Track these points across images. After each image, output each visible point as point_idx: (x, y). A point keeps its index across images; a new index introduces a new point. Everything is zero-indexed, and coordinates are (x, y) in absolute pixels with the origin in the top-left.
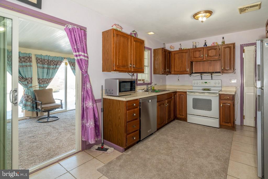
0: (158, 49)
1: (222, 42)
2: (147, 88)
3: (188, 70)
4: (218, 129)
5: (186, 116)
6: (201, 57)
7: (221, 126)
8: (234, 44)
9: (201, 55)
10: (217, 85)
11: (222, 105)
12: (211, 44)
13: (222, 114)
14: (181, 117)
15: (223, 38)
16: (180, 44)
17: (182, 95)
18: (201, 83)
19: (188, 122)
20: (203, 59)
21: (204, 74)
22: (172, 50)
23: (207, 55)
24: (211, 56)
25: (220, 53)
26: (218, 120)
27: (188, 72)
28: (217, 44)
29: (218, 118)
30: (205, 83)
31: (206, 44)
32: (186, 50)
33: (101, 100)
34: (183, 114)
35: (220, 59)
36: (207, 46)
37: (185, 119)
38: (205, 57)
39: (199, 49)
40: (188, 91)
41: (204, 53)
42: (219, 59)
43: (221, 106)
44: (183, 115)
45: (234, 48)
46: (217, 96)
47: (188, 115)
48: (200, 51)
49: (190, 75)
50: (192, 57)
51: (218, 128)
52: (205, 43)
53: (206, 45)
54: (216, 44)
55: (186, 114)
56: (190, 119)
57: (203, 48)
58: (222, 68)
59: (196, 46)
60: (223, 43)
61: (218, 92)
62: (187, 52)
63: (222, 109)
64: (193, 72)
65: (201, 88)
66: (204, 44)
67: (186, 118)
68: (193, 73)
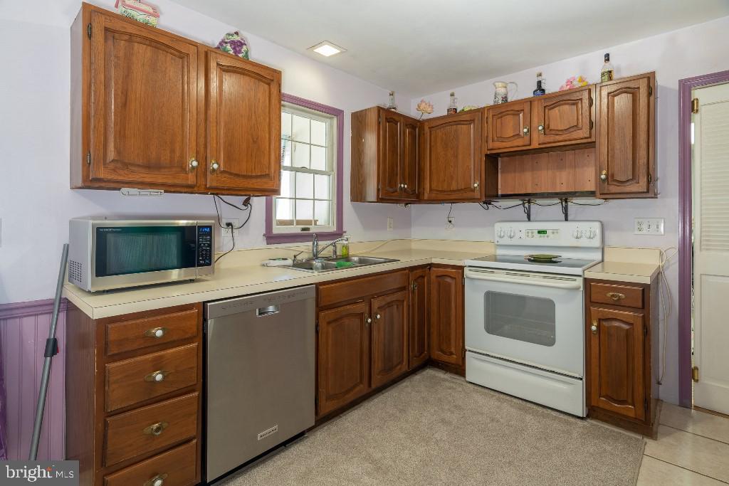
0: (366, 110)
1: (603, 74)
2: (313, 250)
3: (476, 185)
4: (579, 422)
5: (464, 359)
6: (521, 134)
7: (593, 412)
8: (650, 78)
9: (521, 129)
10: (584, 242)
11: (598, 327)
12: (560, 86)
13: (595, 361)
14: (445, 358)
15: (607, 58)
16: (452, 95)
17: (448, 280)
18: (523, 235)
19: (467, 380)
20: (530, 145)
21: (540, 201)
22: (426, 117)
23: (544, 128)
24: (558, 132)
25: (593, 119)
26: (579, 387)
27: (477, 195)
28: (580, 85)
29: (581, 379)
30: (539, 232)
31: (543, 86)
32: (470, 111)
33: (50, 304)
34: (453, 350)
35: (593, 139)
36: (546, 92)
37: (459, 369)
38: (535, 136)
39: (516, 108)
40: (467, 262)
41: (535, 120)
42: (589, 140)
43: (594, 328)
44: (451, 354)
45: (651, 91)
46: (577, 289)
47: (467, 352)
48: (517, 113)
49: (484, 203)
50: (490, 136)
51: (579, 417)
52: (539, 83)
53: (543, 91)
54: (577, 84)
55: (464, 350)
56: (476, 369)
57: (530, 102)
58: (601, 174)
59: (506, 97)
60: (606, 77)
61: (578, 271)
62: (474, 120)
63: (595, 342)
64: (500, 193)
65: (526, 253)
66: (535, 88)
67: (461, 363)
68: (497, 196)
